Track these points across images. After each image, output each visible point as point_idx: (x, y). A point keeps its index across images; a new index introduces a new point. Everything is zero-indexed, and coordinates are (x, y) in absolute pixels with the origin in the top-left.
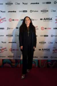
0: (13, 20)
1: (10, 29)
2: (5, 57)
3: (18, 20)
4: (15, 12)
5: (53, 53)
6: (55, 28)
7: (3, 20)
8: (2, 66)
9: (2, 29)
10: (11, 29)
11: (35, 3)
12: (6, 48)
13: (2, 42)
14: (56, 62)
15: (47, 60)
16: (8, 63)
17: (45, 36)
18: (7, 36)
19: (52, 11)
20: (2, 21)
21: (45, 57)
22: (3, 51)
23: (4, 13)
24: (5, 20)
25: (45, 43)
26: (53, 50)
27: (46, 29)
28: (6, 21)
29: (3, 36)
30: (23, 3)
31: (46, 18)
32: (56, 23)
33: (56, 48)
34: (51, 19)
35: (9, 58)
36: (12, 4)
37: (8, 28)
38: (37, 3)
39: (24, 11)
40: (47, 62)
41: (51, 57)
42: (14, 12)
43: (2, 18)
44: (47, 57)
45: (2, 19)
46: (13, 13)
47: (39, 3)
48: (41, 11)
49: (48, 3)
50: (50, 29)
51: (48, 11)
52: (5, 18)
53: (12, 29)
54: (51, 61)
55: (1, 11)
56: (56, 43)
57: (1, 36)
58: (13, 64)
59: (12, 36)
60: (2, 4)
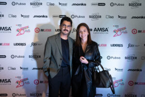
0: (42, 30)
1: (35, 44)
2: (25, 95)
3: (50, 30)
4: (47, 17)
6: (113, 45)
7: (25, 30)
9: (22, 44)
10: (37, 46)
11: (79, 5)
12: (27, 79)
13: (21, 68)
18: (30, 57)
19: (107, 17)
20: (22, 32)
24: (27, 29)
29: (24, 57)
30: (60, 4)
31: (98, 29)
32: (114, 36)
34: (107, 30)
36: (41, 4)
37: (33, 44)
38: (82, 4)
41: (109, 95)
42: (44, 16)
43: (23, 26)
44: (101, 95)
45: (22, 29)
46: (42, 18)
47: (85, 5)
48: (90, 17)
49: (100, 4)
50: (105, 45)
51: (100, 17)
52: (28, 27)
53: (39, 44)
55: (22, 16)
56: (116, 69)
57: (19, 57)
59: (40, 57)
60: (25, 4)
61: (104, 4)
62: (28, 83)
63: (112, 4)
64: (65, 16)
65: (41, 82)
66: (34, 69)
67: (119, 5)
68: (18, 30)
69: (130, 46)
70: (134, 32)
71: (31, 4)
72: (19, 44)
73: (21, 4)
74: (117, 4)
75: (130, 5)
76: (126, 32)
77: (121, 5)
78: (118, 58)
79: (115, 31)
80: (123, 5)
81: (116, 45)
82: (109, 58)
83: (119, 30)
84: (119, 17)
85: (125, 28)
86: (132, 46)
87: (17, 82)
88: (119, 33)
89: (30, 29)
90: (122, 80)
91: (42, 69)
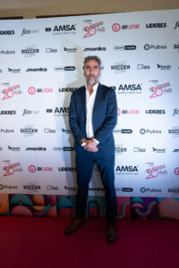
0: (40, 91)
1: (29, 112)
2: (16, 187)
3: (51, 90)
4: (46, 70)
5: (147, 178)
6: (150, 112)
7: (14, 91)
8: (8, 214)
9: (10, 113)
10: (33, 115)
11: (95, 49)
12: (19, 164)
13: (10, 148)
14: (155, 202)
15: (131, 198)
16: (24, 205)
17: (123, 131)
18: (22, 131)
19: (140, 67)
20: (10, 94)
21: (125, 190)
22: (11, 171)
23: (16, 74)
24: (18, 90)
25: (125, 150)
26: (148, 171)
27: (125, 112)
28: (20, 92)
29: (13, 131)
30: (66, 49)
31: (125, 86)
33: (155, 165)
34: (139, 87)
35: (26, 192)
36: (38, 51)
37: (26, 112)
38: (100, 49)
39: (67, 68)
40: (132, 203)
41: (143, 190)
42: (41, 70)
43: (11, 86)
44: (131, 190)
45: (10, 90)
46: (39, 72)
47: (105, 49)
48: (113, 68)
49: (127, 48)
50: (137, 112)
51: (129, 67)
52: (18, 86)
53: (35, 112)
54: (141, 201)
55: (10, 70)
56: (154, 150)
57: (7, 131)
58: (36, 208)
59: (36, 131)
60: (14, 52)
61: (134, 47)
62: (21, 170)
63: (147, 47)
64: (74, 68)
65: (40, 169)
66: (28, 149)
67: (158, 47)
68: (4, 92)
69: (176, 112)
71: (23, 52)
72: (6, 113)
73: (8, 52)
75: (176, 47)
77: (162, 47)
78: (157, 132)
79: (152, 89)
80: (165, 47)
81: (154, 112)
82: (143, 131)
83: (160, 87)
84: (159, 66)
85: (168, 84)
87: (5, 169)
88: (159, 92)
89: (21, 89)
90: (163, 166)
91: (40, 149)
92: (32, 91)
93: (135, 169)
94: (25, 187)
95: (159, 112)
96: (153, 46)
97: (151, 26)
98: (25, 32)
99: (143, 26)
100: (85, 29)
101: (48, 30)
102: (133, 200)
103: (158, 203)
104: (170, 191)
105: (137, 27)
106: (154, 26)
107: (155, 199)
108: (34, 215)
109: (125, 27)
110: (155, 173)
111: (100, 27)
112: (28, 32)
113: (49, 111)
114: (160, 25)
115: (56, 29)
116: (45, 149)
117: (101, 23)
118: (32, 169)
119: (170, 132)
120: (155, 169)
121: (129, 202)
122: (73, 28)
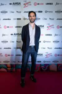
0: (8, 27)
1: (5, 35)
2: (1, 62)
3: (12, 27)
4: (10, 19)
5: (46, 58)
11: (28, 12)
12: (1, 54)
14: (48, 66)
15: (41, 64)
16: (4, 68)
18: (2, 42)
19: (44, 19)
21: (38, 62)
26: (46, 55)
28: (1, 28)
30: (17, 12)
33: (48, 53)
34: (43, 26)
35: (4, 63)
36: (7, 12)
39: (18, 19)
40: (41, 66)
41: (44, 62)
42: (8, 19)
44: (40, 62)
54: (44, 65)
56: (48, 48)
58: (8, 69)
59: (7, 42)
61: (42, 12)
62: (2, 56)
63: (46, 12)
64: (20, 19)
65: (9, 55)
67: (50, 12)
69: (55, 35)
70: (58, 27)
71: (1, 12)
74: (49, 11)
75: (56, 12)
76: (54, 28)
77: (51, 12)
78: (49, 42)
79: (47, 27)
80: (52, 12)
81: (48, 35)
82: (44, 42)
83: (50, 26)
84: (50, 19)
85: (53, 25)
86: (57, 35)
88: (50, 28)
89: (1, 26)
90: (51, 54)
91: (9, 48)
92: (5, 27)
93: (42, 55)
94: (4, 62)
95: (50, 35)
96: (48, 12)
97: (47, 4)
98: (2, 4)
99: (45, 4)
100: (24, 4)
101: (11, 4)
102: (41, 65)
103: (49, 66)
104: (53, 62)
105: (43, 4)
106: (49, 4)
107: (48, 64)
108: (8, 71)
109: (38, 4)
110: (48, 56)
111: (30, 4)
112: (3, 5)
113: (12, 34)
114: (50, 4)
115: (13, 4)
116: (11, 48)
117: (30, 2)
118: (6, 55)
119: (53, 42)
120: (48, 55)
121: (40, 66)
122: (20, 4)
